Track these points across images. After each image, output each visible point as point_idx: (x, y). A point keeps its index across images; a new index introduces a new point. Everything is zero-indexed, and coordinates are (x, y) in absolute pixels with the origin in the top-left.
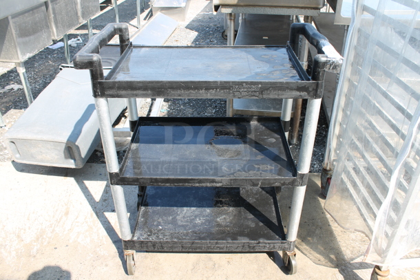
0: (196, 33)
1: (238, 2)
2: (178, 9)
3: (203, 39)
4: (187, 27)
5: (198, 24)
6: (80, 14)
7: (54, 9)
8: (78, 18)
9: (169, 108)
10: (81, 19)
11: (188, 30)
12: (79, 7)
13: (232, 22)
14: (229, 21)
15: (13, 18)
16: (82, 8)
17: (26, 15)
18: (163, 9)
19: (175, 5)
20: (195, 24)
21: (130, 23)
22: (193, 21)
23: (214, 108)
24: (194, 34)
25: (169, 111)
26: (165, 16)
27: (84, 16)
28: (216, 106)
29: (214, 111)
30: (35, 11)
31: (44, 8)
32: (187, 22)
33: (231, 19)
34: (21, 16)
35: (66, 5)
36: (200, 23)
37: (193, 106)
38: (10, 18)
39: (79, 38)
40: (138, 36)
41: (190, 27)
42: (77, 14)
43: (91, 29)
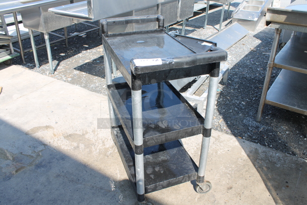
0: (260, 42)
1: (285, 21)
2: (251, 22)
3: (264, 46)
4: (254, 36)
5: (264, 35)
6: (178, 15)
7: (162, 10)
8: (177, 17)
9: (222, 89)
10: (179, 18)
11: (255, 38)
12: (179, 10)
13: (278, 35)
14: (275, 34)
15: (135, 12)
16: (181, 11)
17: (144, 11)
18: (240, 20)
19: (250, 18)
20: (261, 35)
21: (215, 26)
22: (261, 32)
23: (255, 97)
24: (258, 42)
25: (221, 91)
26: (240, 25)
27: (181, 16)
28: (257, 96)
29: (254, 99)
30: (150, 9)
31: (156, 8)
32: (256, 33)
33: (277, 33)
34: (140, 11)
35: (171, 8)
36: (266, 35)
37: (240, 92)
38: (134, 11)
39: (177, 31)
40: (216, 36)
41: (257, 36)
42: (176, 14)
43: (184, 26)
